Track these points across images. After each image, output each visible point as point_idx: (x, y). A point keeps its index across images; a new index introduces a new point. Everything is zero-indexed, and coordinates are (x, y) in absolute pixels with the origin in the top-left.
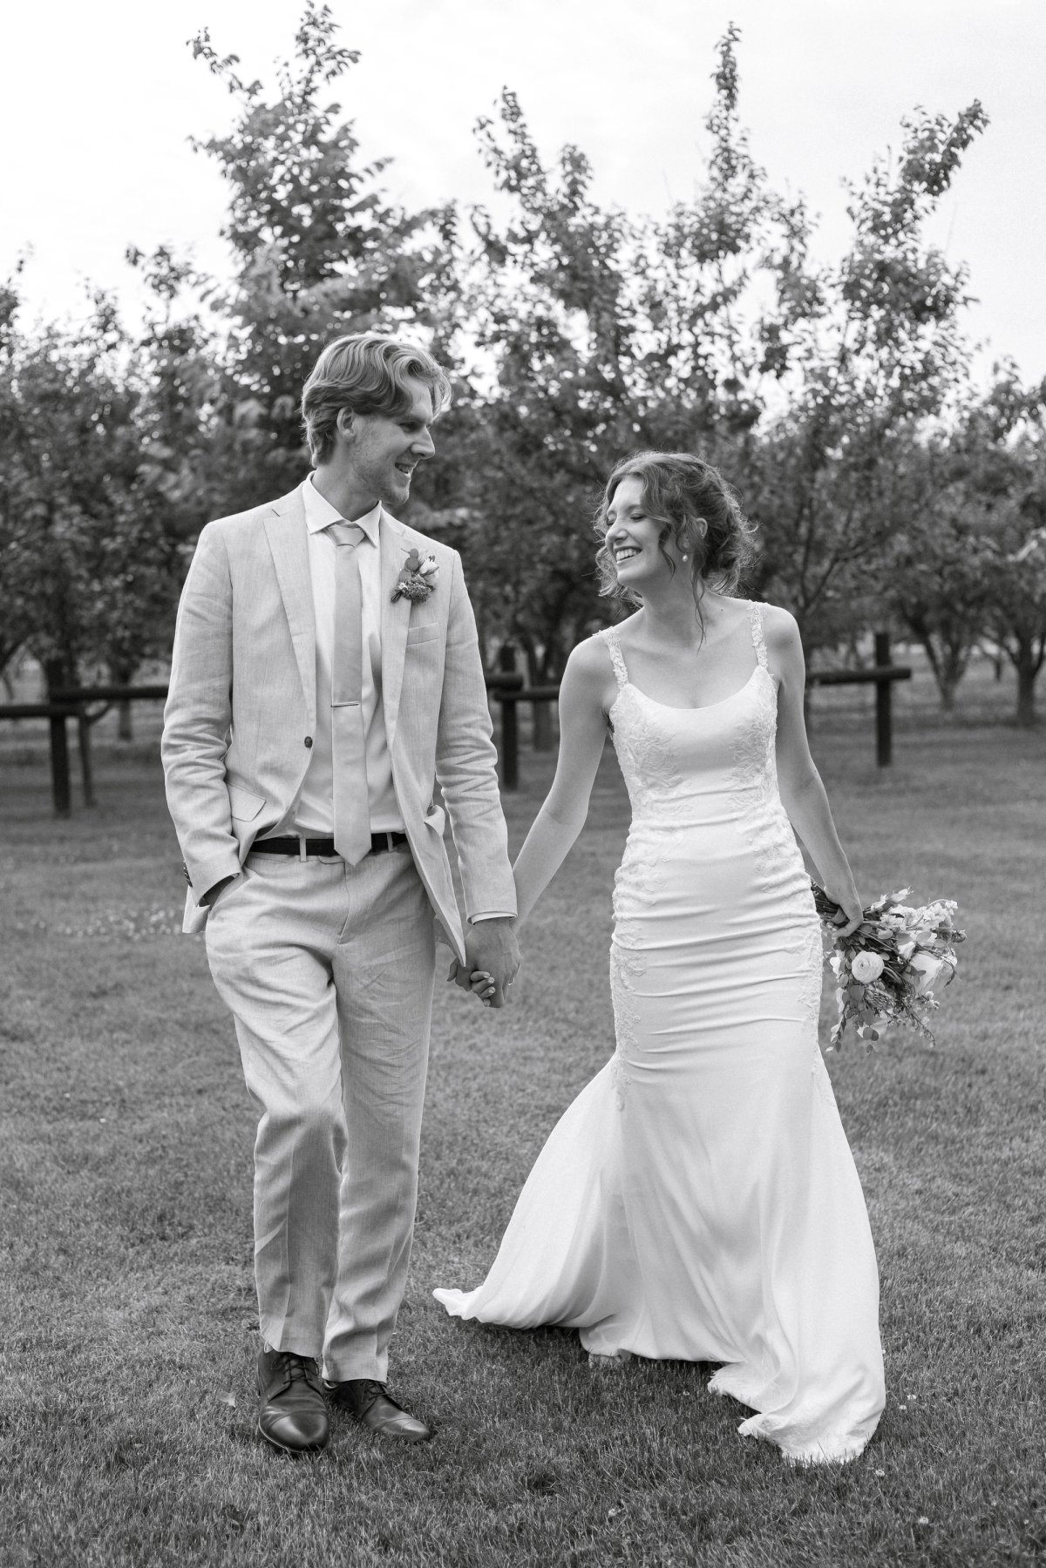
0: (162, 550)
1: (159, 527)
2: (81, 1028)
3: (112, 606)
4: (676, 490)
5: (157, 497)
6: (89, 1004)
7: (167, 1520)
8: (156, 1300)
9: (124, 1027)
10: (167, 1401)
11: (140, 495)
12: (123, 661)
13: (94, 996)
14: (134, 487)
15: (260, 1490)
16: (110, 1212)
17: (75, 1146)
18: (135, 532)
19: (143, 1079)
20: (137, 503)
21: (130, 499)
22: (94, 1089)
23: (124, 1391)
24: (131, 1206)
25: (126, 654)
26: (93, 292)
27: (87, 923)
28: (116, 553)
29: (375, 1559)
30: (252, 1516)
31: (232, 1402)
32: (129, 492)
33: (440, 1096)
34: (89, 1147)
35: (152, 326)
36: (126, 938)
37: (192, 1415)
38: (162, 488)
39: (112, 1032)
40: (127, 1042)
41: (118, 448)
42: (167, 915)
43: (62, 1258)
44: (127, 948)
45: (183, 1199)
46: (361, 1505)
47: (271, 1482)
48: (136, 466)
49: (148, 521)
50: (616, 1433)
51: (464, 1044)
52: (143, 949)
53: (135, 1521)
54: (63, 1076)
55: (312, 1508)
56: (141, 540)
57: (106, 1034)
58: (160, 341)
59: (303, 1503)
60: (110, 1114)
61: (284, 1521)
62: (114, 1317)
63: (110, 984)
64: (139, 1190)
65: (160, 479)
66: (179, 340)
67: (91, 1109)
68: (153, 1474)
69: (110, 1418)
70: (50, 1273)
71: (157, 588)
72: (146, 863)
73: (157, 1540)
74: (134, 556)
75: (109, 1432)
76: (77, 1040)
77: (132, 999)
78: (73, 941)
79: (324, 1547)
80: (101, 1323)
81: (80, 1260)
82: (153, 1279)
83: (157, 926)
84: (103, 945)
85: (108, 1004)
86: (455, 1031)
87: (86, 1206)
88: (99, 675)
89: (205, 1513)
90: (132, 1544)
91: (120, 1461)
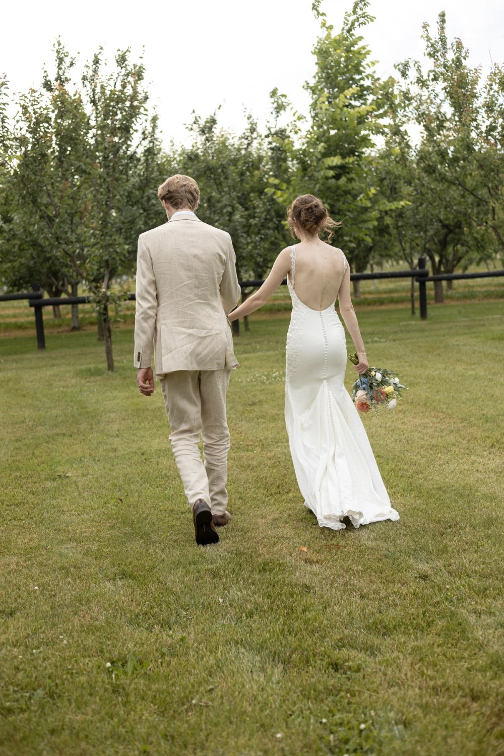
0: (275, 223)
1: (273, 214)
2: (246, 418)
3: (255, 248)
5: (272, 200)
6: (248, 409)
7: (281, 589)
8: (277, 516)
9: (263, 417)
10: (281, 550)
11: (266, 201)
12: (260, 270)
13: (250, 405)
14: (263, 197)
15: (316, 580)
16: (259, 485)
17: (245, 462)
18: (263, 216)
19: (271, 436)
20: (264, 204)
21: (261, 202)
22: (252, 440)
23: (265, 546)
24: (267, 483)
25: (260, 267)
26: (247, 116)
27: (247, 377)
28: (256, 224)
29: (359, 602)
30: (313, 587)
31: (306, 550)
32: (261, 199)
33: (389, 441)
34: (250, 462)
35: (269, 129)
36: (263, 383)
37: (291, 555)
38: (275, 197)
39: (258, 419)
40: (264, 423)
41: (255, 179)
42: (279, 374)
43: (240, 501)
44: (263, 387)
45: (287, 480)
46: (354, 585)
47: (320, 576)
48: (265, 188)
49: (268, 211)
50: (452, 561)
51: (400, 422)
52: (271, 387)
53: (270, 589)
54: (239, 436)
55: (336, 585)
56: (266, 219)
57: (255, 419)
58: (273, 135)
59: (332, 584)
60: (258, 449)
61: (325, 589)
62: (261, 521)
63: (257, 401)
64: (270, 477)
65: (274, 193)
66: (281, 134)
67: (250, 448)
68: (276, 574)
69: (260, 555)
70: (236, 506)
71: (273, 239)
72: (271, 353)
73: (278, 595)
74: (263, 226)
75: (260, 560)
76: (244, 422)
77: (266, 406)
78: (242, 384)
79: (340, 597)
80: (256, 523)
81: (248, 502)
82: (275, 508)
83: (275, 378)
84: (253, 386)
85: (256, 408)
86: (396, 417)
87: (250, 483)
88: (250, 276)
89: (296, 586)
90: (269, 596)
91: (264, 569)
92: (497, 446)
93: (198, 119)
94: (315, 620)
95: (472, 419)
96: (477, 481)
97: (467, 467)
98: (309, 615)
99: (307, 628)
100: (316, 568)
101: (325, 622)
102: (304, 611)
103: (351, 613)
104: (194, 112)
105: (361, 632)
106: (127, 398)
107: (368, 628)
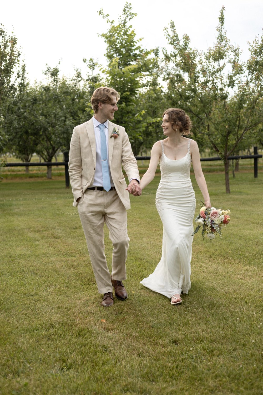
2: (71, 236)
4: (174, 117)
6: (73, 231)
7: (90, 348)
8: (88, 298)
9: (81, 236)
10: (90, 321)
11: (86, 115)
13: (74, 229)
14: (84, 113)
15: (111, 342)
16: (78, 278)
17: (70, 263)
20: (85, 117)
21: (83, 116)
22: (74, 250)
23: (80, 319)
24: (82, 277)
26: (75, 69)
27: (73, 212)
29: (137, 358)
30: (109, 348)
31: (105, 322)
32: (83, 114)
33: (153, 252)
34: (73, 263)
35: (89, 76)
37: (96, 325)
38: (91, 113)
39: (78, 237)
40: (82, 239)
41: (81, 104)
43: (67, 288)
46: (134, 346)
47: (113, 340)
48: (85, 108)
50: (192, 331)
51: (158, 241)
53: (83, 348)
54: (67, 247)
55: (123, 346)
58: (90, 80)
59: (120, 345)
60: (78, 255)
61: (116, 349)
63: (78, 226)
64: (84, 273)
66: (95, 80)
67: (73, 255)
68: (87, 338)
69: (77, 325)
70: (64, 292)
73: (88, 353)
75: (77, 328)
76: (70, 239)
78: (70, 216)
79: (125, 355)
80: (75, 303)
81: (71, 289)
82: (87, 293)
84: (76, 217)
85: (77, 230)
86: (156, 238)
87: (72, 277)
89: (98, 347)
90: (82, 354)
91: (79, 334)
92: (213, 257)
93: (50, 69)
94: (110, 371)
95: (198, 240)
96: (203, 278)
97: (197, 270)
98: (107, 368)
99: (105, 377)
100: (110, 334)
101: (116, 373)
102: (103, 365)
103: (132, 366)
104: (47, 65)
105: (138, 379)
106: (4, 222)
107: (143, 377)
